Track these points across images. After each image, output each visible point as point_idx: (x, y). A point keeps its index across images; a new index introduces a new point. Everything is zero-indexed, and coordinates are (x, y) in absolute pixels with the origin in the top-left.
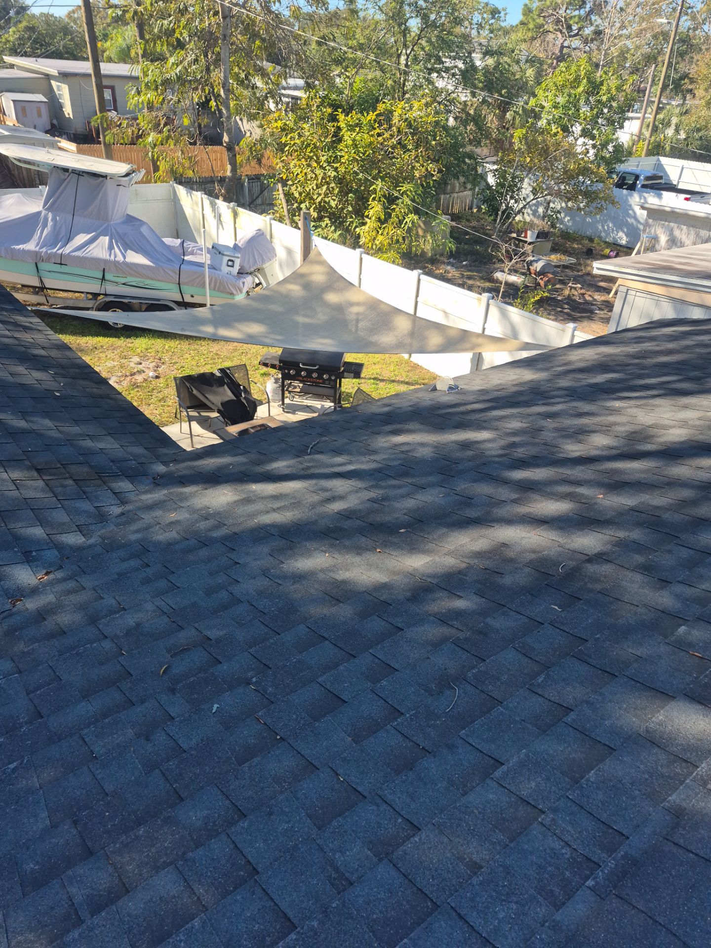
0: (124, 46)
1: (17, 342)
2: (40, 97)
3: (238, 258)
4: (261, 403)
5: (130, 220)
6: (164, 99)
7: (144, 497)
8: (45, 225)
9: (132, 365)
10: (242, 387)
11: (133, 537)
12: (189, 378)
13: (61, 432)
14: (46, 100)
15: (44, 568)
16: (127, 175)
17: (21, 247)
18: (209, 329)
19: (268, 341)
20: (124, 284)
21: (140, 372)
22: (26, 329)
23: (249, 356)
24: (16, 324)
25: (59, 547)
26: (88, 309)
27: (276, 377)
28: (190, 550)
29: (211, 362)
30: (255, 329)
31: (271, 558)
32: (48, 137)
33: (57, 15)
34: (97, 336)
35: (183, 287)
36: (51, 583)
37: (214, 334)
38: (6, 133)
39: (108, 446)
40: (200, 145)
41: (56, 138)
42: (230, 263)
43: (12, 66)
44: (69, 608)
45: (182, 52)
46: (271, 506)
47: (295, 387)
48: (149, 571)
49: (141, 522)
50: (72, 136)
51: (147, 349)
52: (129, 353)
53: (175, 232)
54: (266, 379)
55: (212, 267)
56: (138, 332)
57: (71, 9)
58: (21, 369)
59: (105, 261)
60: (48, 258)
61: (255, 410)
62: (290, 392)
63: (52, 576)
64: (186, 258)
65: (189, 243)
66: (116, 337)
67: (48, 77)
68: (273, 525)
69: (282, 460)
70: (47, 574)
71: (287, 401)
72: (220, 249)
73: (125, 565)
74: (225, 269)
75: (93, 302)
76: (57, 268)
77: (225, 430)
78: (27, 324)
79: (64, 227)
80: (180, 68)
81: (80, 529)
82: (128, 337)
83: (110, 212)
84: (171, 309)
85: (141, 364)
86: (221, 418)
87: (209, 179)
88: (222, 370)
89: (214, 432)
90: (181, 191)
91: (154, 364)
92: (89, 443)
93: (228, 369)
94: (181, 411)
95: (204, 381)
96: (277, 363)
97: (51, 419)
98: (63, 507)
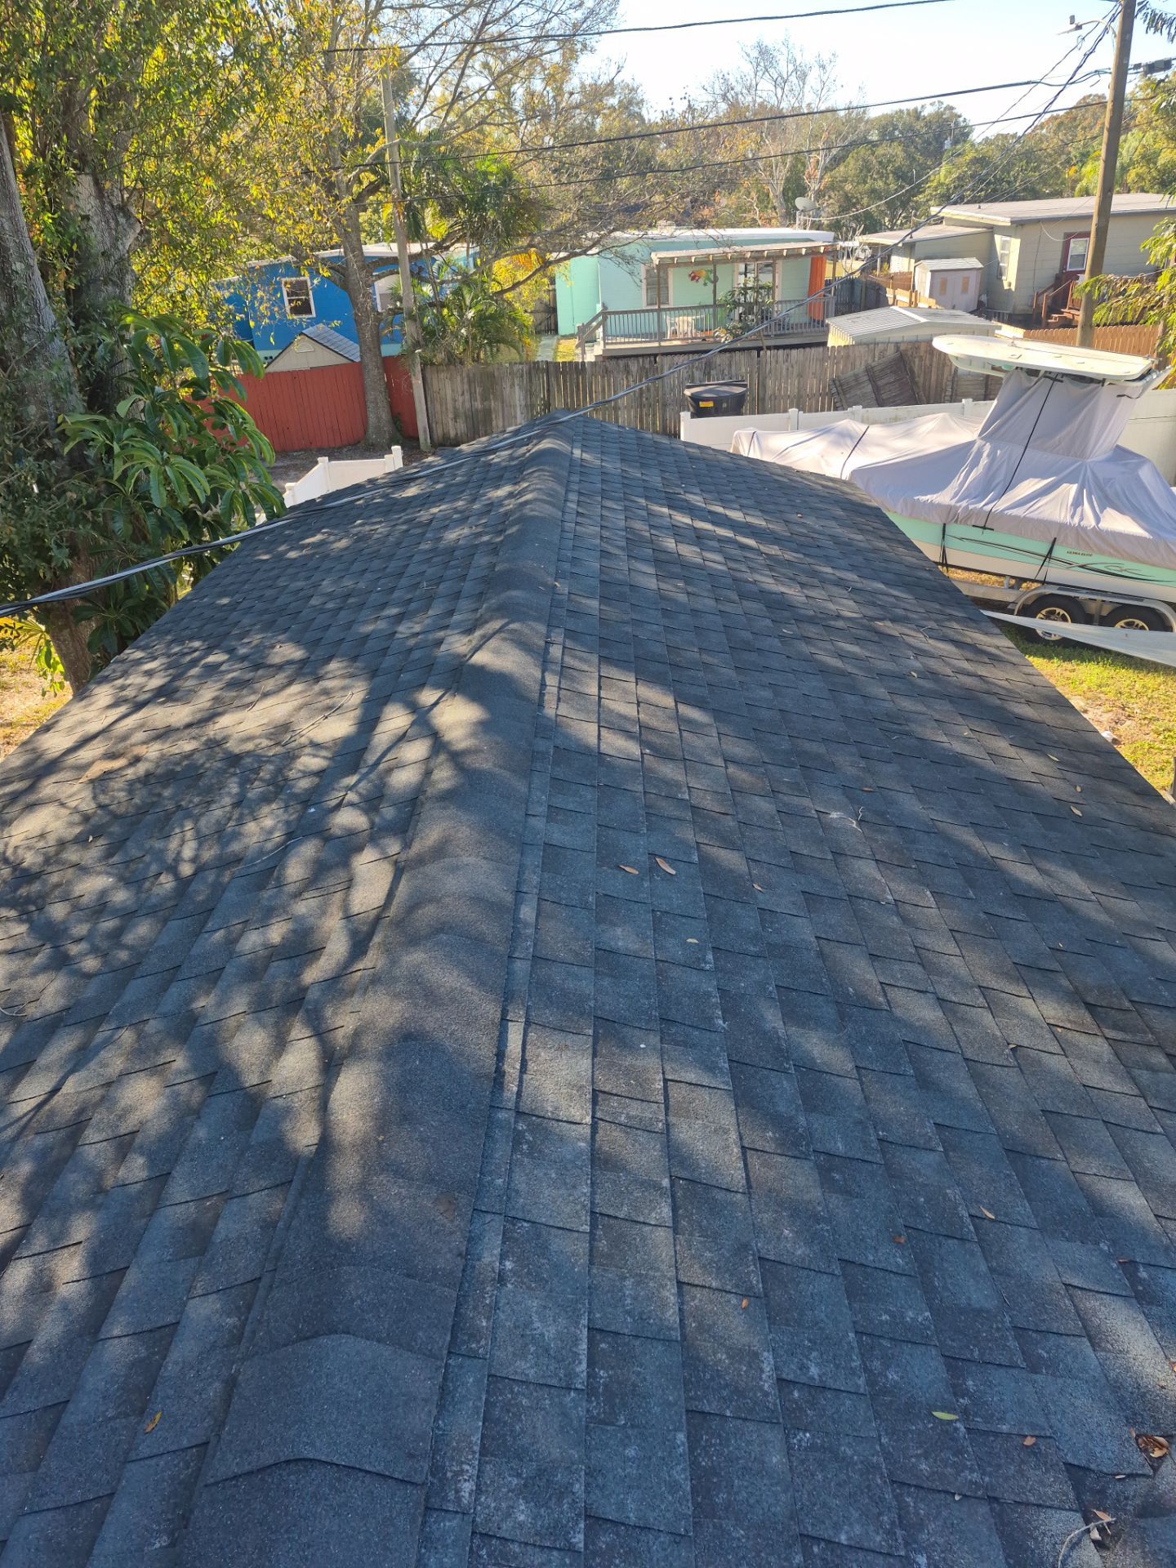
1: (985, 686)
2: (974, 263)
5: (1121, 455)
8: (975, 463)
13: (1105, 910)
14: (978, 265)
16: (1142, 377)
17: (930, 498)
20: (1082, 567)
22: (994, 659)
24: (975, 650)
38: (919, 320)
51: (1100, 686)
58: (1002, 745)
60: (966, 518)
67: (990, 229)
75: (1018, 592)
76: (977, 534)
78: (993, 650)
79: (1005, 466)
83: (1090, 441)
91: (1113, 713)
97: (1080, 874)
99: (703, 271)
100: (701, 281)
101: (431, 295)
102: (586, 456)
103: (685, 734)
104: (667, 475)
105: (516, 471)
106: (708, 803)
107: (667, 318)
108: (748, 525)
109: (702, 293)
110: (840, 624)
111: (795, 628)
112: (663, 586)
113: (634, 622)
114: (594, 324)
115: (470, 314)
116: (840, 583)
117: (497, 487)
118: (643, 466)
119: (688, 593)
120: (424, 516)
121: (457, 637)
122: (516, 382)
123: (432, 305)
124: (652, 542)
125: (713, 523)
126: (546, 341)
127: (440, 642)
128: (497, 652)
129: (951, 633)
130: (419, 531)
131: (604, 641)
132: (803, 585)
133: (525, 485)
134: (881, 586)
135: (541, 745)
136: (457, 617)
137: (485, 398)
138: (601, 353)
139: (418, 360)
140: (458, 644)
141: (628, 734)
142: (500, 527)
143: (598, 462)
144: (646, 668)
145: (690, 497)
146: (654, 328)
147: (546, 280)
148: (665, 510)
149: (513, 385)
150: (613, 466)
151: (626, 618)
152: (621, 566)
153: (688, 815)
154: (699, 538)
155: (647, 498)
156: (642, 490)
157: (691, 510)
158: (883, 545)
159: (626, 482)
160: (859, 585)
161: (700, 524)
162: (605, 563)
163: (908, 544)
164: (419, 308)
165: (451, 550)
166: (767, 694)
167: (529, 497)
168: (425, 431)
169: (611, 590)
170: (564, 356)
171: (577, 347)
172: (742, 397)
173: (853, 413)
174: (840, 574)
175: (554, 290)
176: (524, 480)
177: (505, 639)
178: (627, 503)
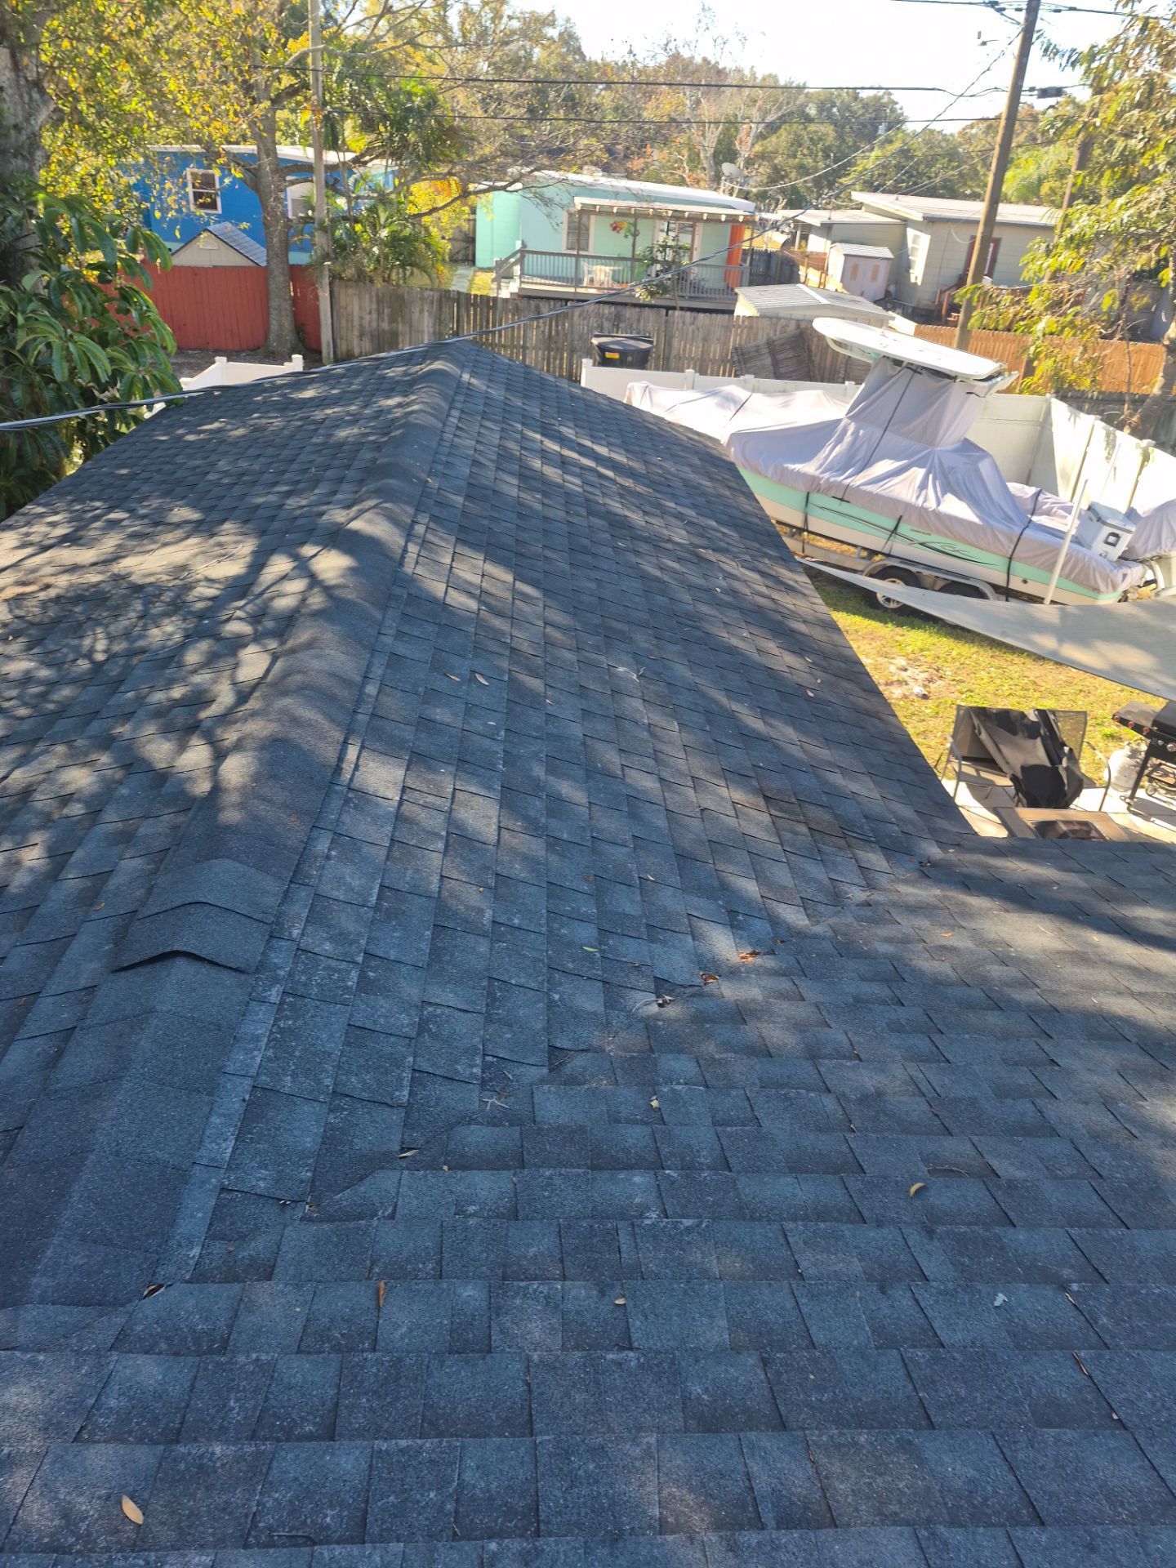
0: (1035, 177)
1: (773, 606)
2: (885, 252)
3: (1129, 532)
4: (1092, 784)
5: (968, 448)
6: (1084, 264)
7: (904, 889)
8: (840, 440)
9: (893, 669)
10: (1066, 749)
11: (883, 948)
12: (982, 713)
13: (805, 751)
14: (889, 255)
15: (750, 944)
16: (989, 378)
17: (797, 467)
18: (1048, 642)
19: (1149, 683)
20: (922, 544)
21: (901, 682)
22: (789, 589)
23: (1092, 698)
24: (778, 581)
25: (774, 921)
26: (854, 571)
27: (1134, 746)
28: (969, 1005)
29: (1022, 693)
30: (1132, 658)
31: (1119, 1079)
32: (879, 310)
33: (947, 132)
34: (854, 614)
35: (1014, 564)
36: (758, 971)
37: (1055, 653)
38: (824, 301)
39: (863, 792)
40: (1120, 339)
41: (890, 313)
42: (1112, 539)
43: (859, 206)
44: (779, 1020)
45: (1146, 188)
46: (1126, 984)
47: (1166, 774)
48: (902, 1014)
49: (895, 927)
50: (910, 310)
51: (922, 650)
52: (894, 650)
53: (1026, 475)
54: (1111, 744)
55: (1076, 540)
56: (916, 621)
57: (969, 123)
58: (771, 646)
59: (908, 505)
60: (828, 489)
61: (1077, 794)
62: (1151, 780)
63: (758, 960)
64: (1035, 519)
65: (1049, 495)
66: (881, 621)
67: (906, 222)
68: (1129, 1022)
69: (1155, 907)
70: (754, 954)
71: (1141, 793)
72: (1102, 513)
73: (867, 989)
74: (1099, 546)
75: (865, 562)
76: (835, 505)
77: (1016, 814)
78: (791, 583)
79: (864, 447)
80: (1132, 211)
81: (805, 904)
82: (900, 625)
83: (941, 432)
84: (981, 595)
85: (906, 670)
86: (1012, 791)
87: (1115, 397)
88: (1042, 713)
89: (995, 811)
90: (1060, 409)
91: (926, 675)
92: (837, 779)
93: (1054, 712)
94: (948, 761)
95: (1007, 722)
96: (1148, 724)
97: (795, 729)
98: (788, 863)
99: (626, 223)
100: (622, 233)
101: (346, 208)
102: (473, 381)
103: (517, 602)
104: (546, 408)
105: (407, 386)
106: (526, 647)
107: (585, 265)
108: (610, 460)
109: (620, 245)
110: (669, 546)
111: (629, 543)
112: (522, 495)
113: (492, 519)
114: (512, 260)
115: (384, 233)
116: (679, 516)
117: (388, 397)
118: (525, 397)
119: (543, 504)
120: (319, 415)
121: (337, 511)
122: (426, 308)
123: (345, 219)
124: (520, 460)
125: (580, 454)
126: (462, 270)
127: (322, 514)
128: (370, 521)
129: (761, 567)
130: (313, 427)
131: (462, 528)
132: (645, 513)
133: (414, 397)
134: (714, 524)
135: (397, 591)
136: (339, 496)
137: (392, 320)
138: (516, 291)
139: (326, 273)
140: (338, 515)
141: (470, 594)
142: (386, 431)
143: (484, 388)
144: (494, 551)
145: (564, 430)
146: (571, 273)
147: (467, 209)
148: (538, 437)
149: (422, 311)
150: (497, 393)
151: (486, 514)
152: (488, 475)
153: (507, 653)
154: (563, 464)
155: (523, 424)
156: (520, 417)
157: (562, 440)
158: (727, 493)
159: (507, 408)
160: (695, 520)
161: (566, 452)
162: (475, 470)
163: (750, 496)
164: (332, 220)
165: (340, 445)
166: (592, 585)
167: (415, 407)
168: (328, 346)
169: (474, 491)
170: (479, 289)
171: (493, 280)
172: (647, 352)
173: (745, 381)
174: (680, 509)
175: (475, 220)
176: (413, 393)
177: (378, 514)
178: (505, 426)
